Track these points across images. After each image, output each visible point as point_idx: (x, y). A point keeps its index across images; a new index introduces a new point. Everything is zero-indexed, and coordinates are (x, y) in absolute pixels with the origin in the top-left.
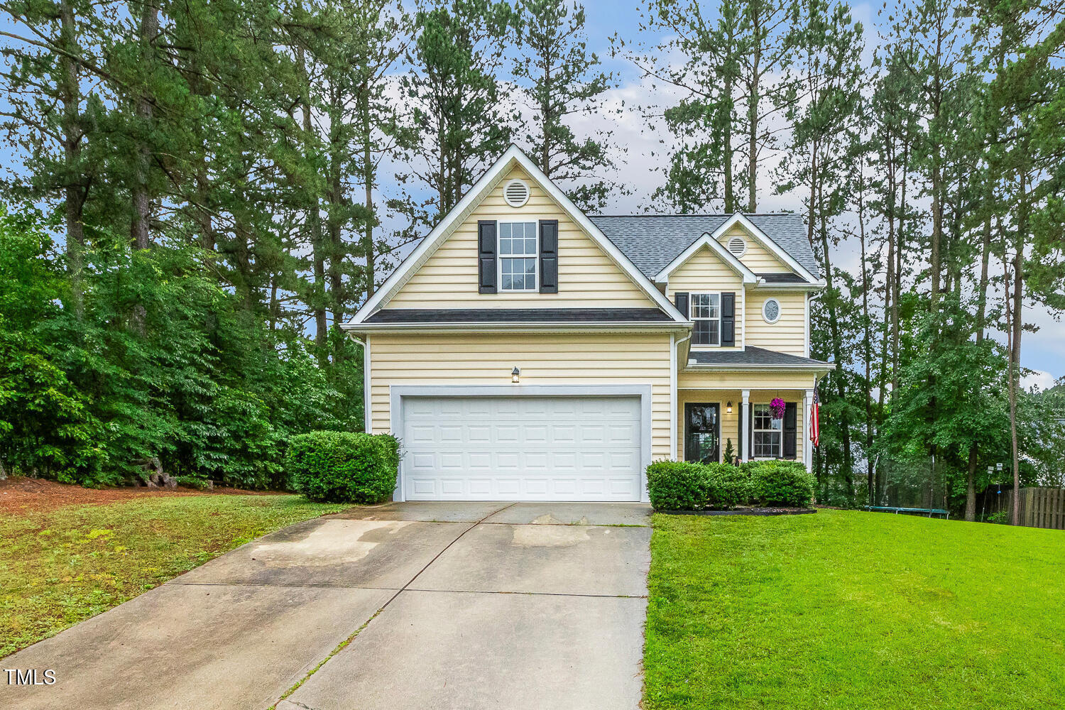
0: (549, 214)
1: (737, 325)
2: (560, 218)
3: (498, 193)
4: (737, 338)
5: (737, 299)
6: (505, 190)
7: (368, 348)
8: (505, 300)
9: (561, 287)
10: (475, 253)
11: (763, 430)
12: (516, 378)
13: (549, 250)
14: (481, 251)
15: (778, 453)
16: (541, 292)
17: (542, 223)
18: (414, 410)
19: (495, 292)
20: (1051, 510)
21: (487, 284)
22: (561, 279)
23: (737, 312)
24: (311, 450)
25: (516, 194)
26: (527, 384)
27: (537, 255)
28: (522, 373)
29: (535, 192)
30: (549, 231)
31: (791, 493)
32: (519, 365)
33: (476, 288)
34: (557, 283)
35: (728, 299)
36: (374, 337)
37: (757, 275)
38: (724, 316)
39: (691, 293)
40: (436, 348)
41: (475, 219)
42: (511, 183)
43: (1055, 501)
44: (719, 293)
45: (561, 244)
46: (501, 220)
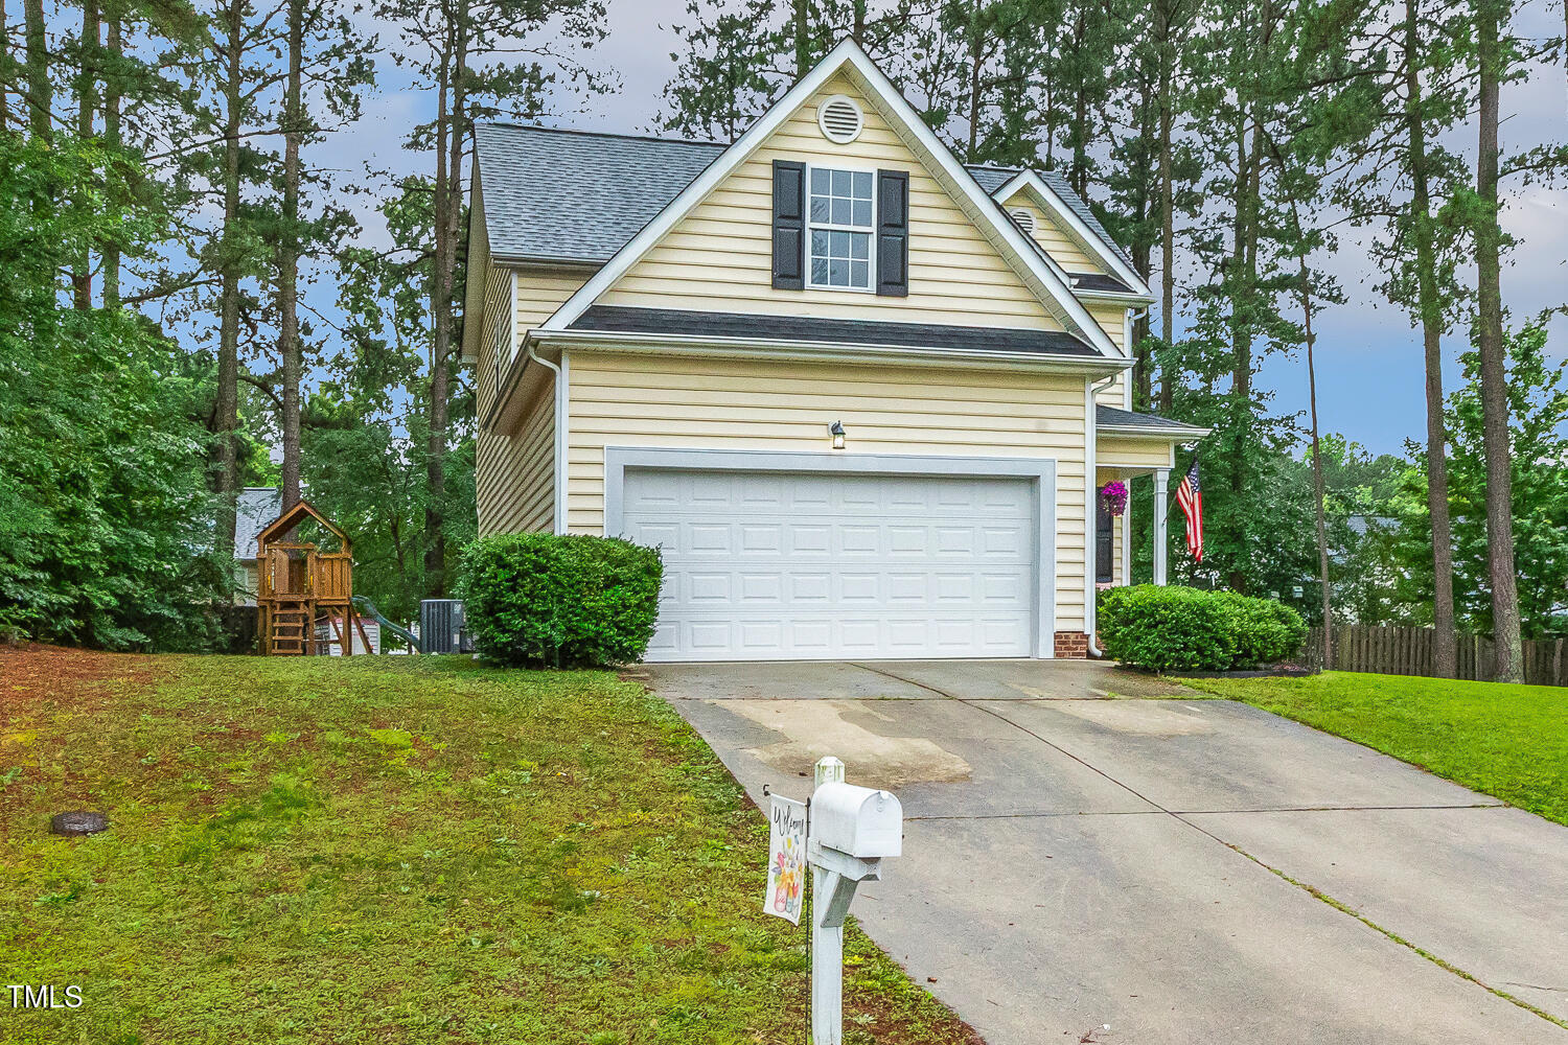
0: (893, 159)
2: (912, 169)
3: (810, 115)
6: (822, 112)
8: (816, 302)
9: (912, 287)
10: (767, 217)
12: (839, 441)
13: (894, 225)
14: (777, 215)
16: (879, 294)
17: (882, 174)
19: (801, 288)
21: (787, 275)
22: (912, 272)
25: (841, 121)
26: (858, 453)
27: (873, 229)
29: (873, 121)
30: (894, 186)
32: (844, 418)
33: (767, 278)
34: (906, 279)
41: (769, 157)
42: (831, 100)
45: (913, 214)
46: (812, 163)
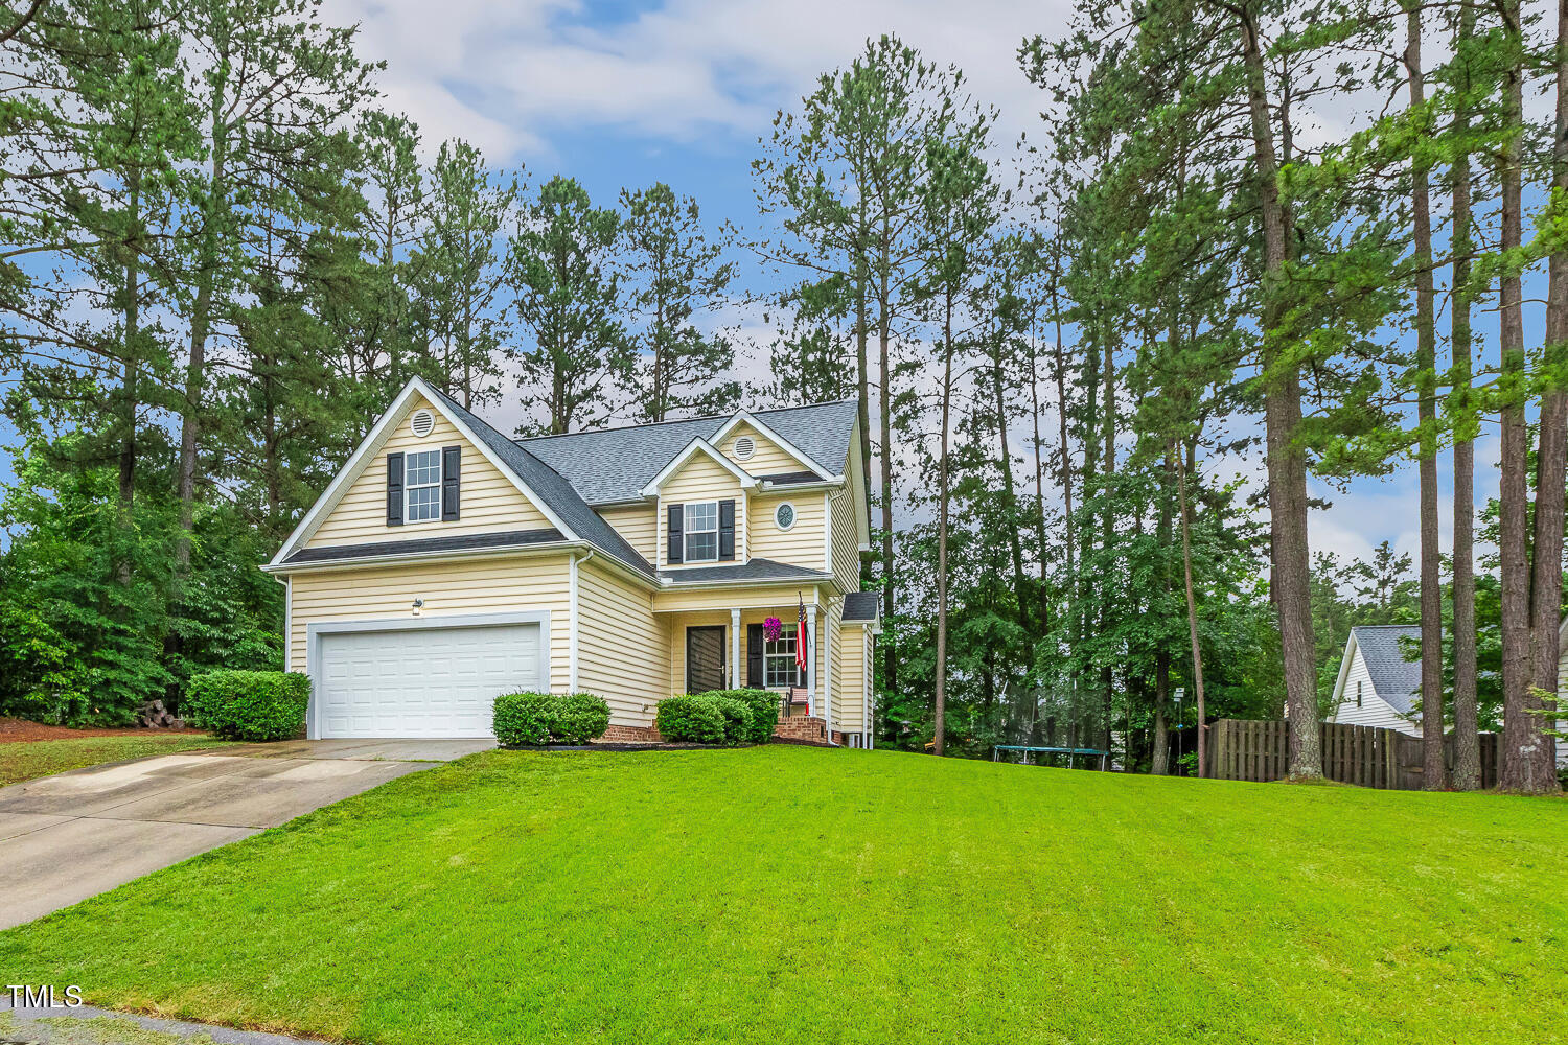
0: (451, 441)
1: (737, 536)
2: (461, 443)
3: (406, 425)
4: (737, 550)
5: (737, 507)
6: (412, 421)
7: (290, 587)
8: (411, 531)
9: (463, 514)
10: (384, 487)
11: (787, 655)
12: (416, 610)
13: (452, 477)
14: (390, 485)
15: (795, 681)
16: (443, 521)
17: (446, 450)
18: (331, 647)
19: (402, 524)
20: (1256, 749)
21: (394, 518)
22: (463, 505)
23: (737, 521)
24: (206, 690)
25: (422, 424)
26: (428, 616)
27: (440, 483)
28: (427, 605)
29: (437, 421)
30: (452, 456)
31: (686, 727)
32: (420, 597)
33: (384, 521)
34: (459, 510)
35: (727, 507)
36: (295, 576)
37: (755, 478)
38: (722, 527)
39: (685, 504)
40: (348, 584)
41: (385, 453)
42: (416, 414)
43: (1261, 739)
44: (717, 501)
45: (463, 470)
46: (407, 451)
